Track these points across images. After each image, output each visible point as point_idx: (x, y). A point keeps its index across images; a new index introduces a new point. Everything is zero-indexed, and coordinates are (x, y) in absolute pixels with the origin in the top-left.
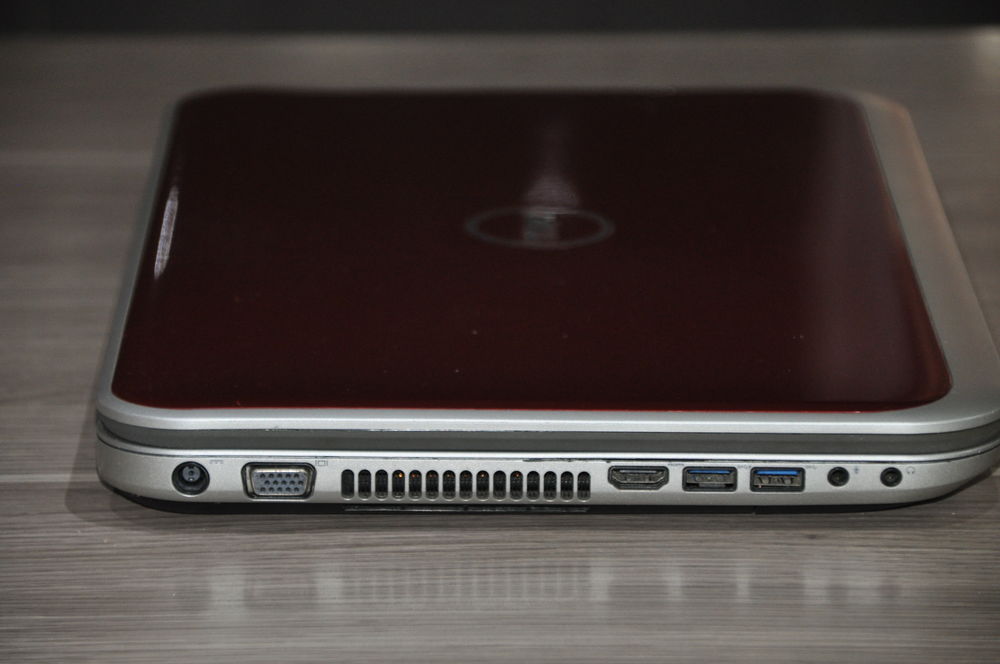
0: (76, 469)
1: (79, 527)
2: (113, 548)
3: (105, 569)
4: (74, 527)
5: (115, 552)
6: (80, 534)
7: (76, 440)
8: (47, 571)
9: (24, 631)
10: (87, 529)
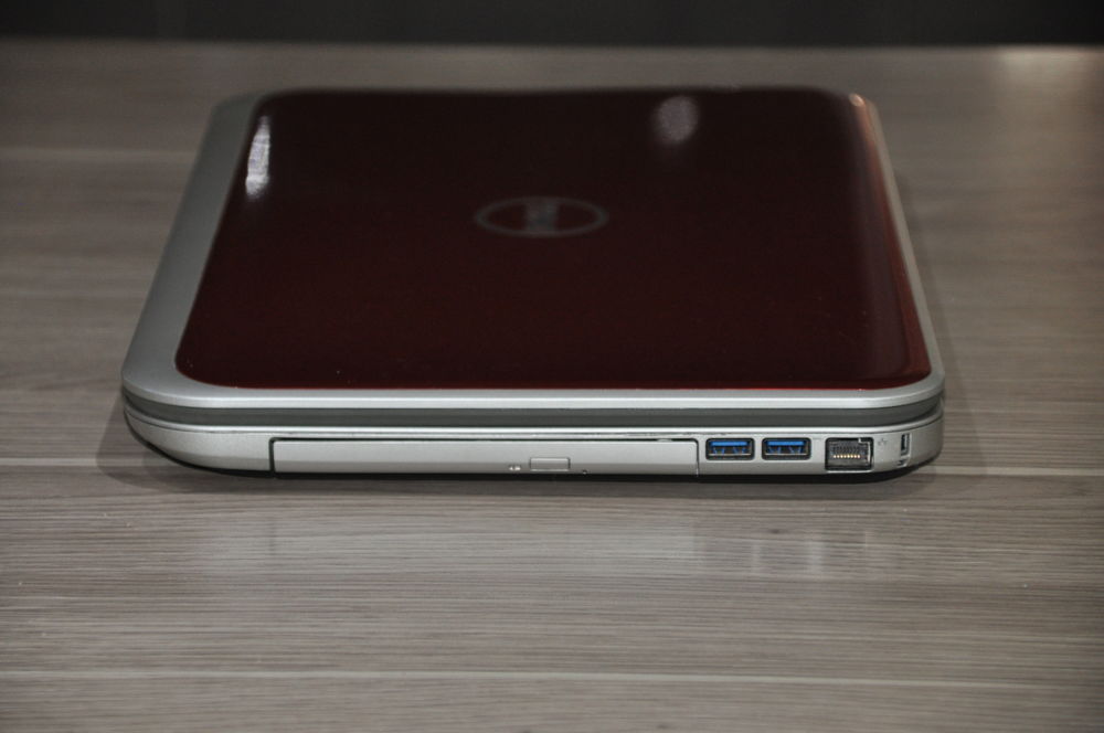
0: (100, 454)
1: (105, 510)
2: (133, 532)
3: (125, 552)
4: (101, 510)
5: (135, 535)
6: (106, 517)
7: (104, 425)
8: (72, 552)
9: (45, 611)
10: (112, 513)
